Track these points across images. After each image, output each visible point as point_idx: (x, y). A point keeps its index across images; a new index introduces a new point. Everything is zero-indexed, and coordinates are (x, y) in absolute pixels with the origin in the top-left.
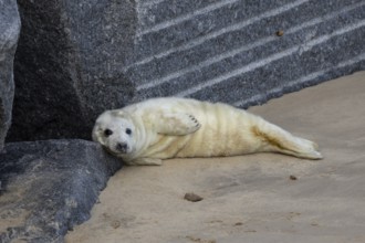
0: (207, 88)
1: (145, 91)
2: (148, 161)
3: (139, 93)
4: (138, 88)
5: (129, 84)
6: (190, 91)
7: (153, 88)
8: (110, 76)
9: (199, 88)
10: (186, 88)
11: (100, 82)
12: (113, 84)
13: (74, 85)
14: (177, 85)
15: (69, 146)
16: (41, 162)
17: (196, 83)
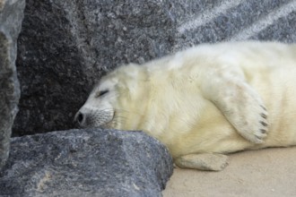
0: (281, 19)
1: (193, 33)
2: (197, 160)
3: (183, 37)
4: (181, 30)
5: (168, 23)
6: (256, 28)
7: (203, 28)
8: (137, 11)
9: (269, 21)
10: (251, 21)
11: (117, 24)
12: (141, 26)
13: (73, 31)
14: (238, 20)
15: (91, 142)
16: (47, 174)
17: (265, 13)
